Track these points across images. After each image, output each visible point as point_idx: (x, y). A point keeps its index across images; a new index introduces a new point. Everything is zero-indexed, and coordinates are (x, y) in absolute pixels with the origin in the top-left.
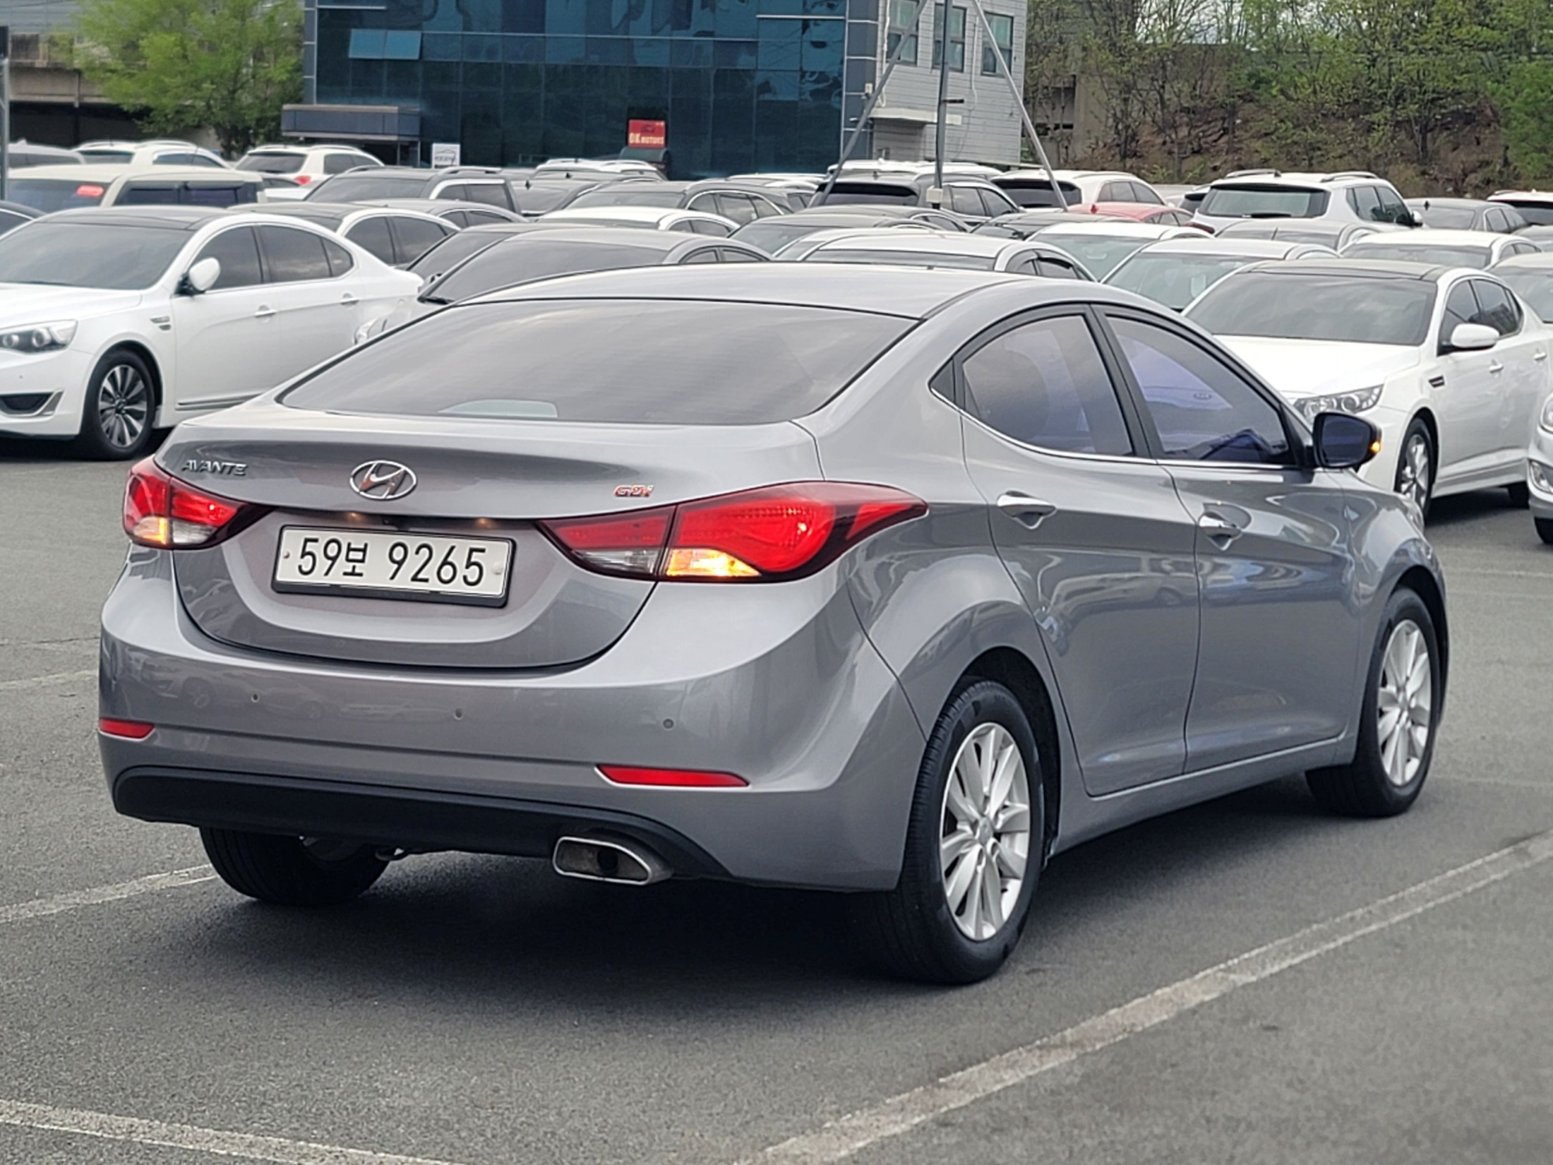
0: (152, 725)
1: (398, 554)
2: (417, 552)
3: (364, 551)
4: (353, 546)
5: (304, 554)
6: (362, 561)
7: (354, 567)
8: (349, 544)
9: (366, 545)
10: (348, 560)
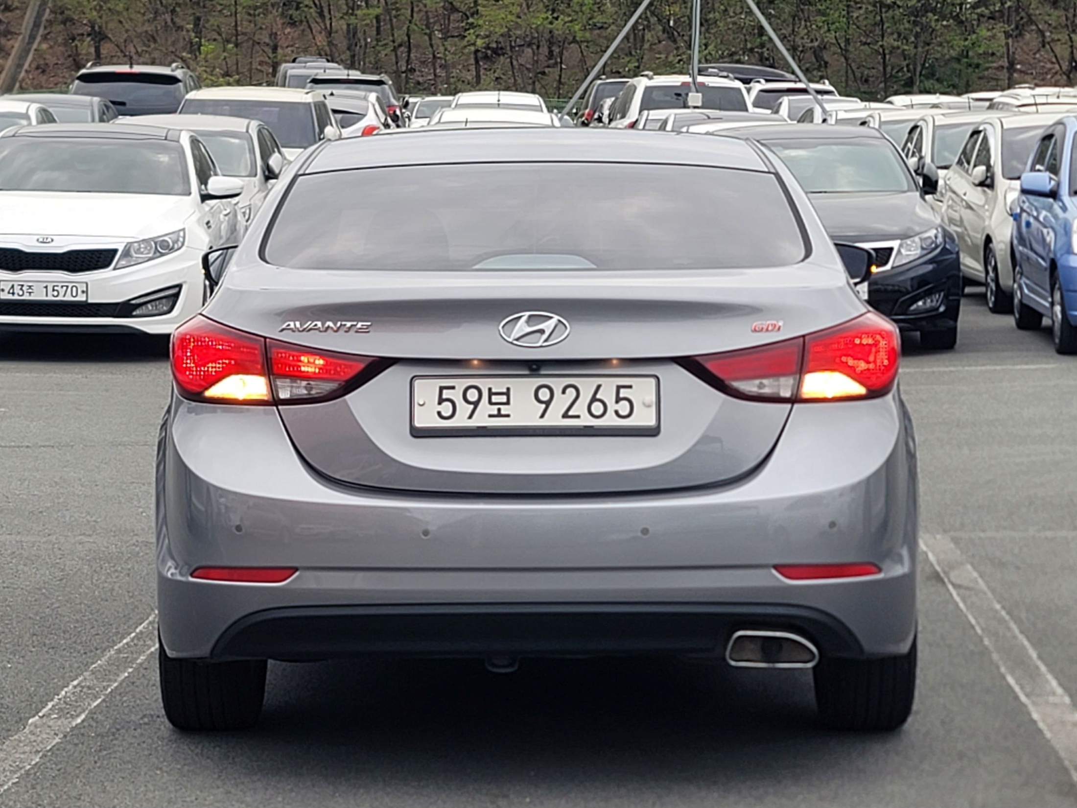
0: (296, 569)
1: (544, 395)
2: (564, 392)
3: (507, 393)
4: (494, 390)
5: (441, 401)
6: (508, 403)
7: (499, 410)
8: (490, 389)
9: (508, 389)
10: (491, 403)
